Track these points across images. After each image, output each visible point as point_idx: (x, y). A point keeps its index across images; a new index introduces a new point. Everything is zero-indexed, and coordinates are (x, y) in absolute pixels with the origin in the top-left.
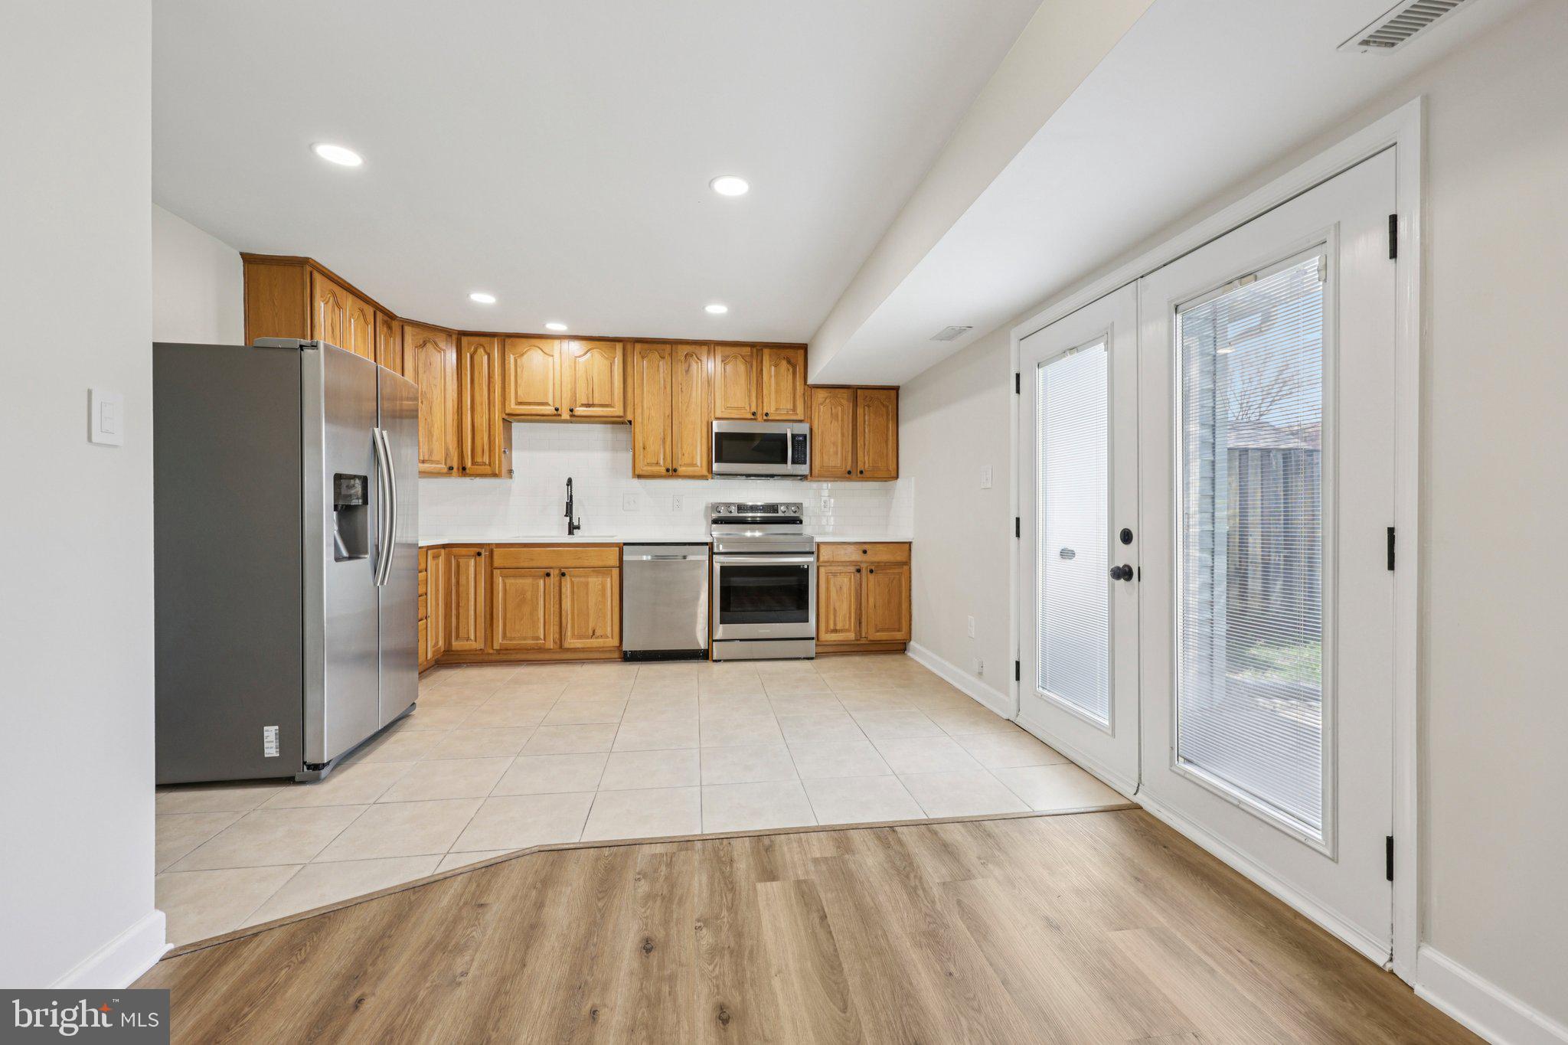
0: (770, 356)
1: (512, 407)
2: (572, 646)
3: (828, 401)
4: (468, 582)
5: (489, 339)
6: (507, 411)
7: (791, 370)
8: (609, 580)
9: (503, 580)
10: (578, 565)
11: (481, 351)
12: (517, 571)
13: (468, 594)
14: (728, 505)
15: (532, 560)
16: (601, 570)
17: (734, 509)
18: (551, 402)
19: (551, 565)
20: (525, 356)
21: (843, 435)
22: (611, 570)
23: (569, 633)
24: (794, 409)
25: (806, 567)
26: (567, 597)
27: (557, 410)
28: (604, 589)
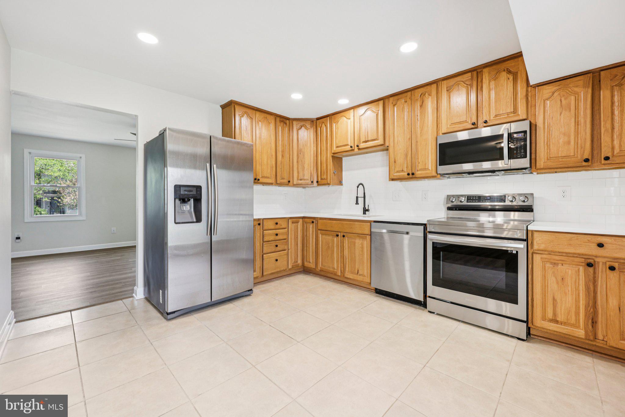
0: (489, 73)
1: (335, 149)
2: (348, 277)
3: (556, 94)
4: (309, 235)
5: (326, 118)
6: (333, 152)
7: (511, 78)
8: (366, 242)
9: (321, 236)
10: (351, 232)
11: (323, 125)
12: (325, 232)
13: (309, 241)
14: (459, 196)
15: (332, 227)
16: (362, 236)
17: (463, 199)
18: (349, 144)
19: (340, 230)
20: (339, 122)
21: (577, 123)
22: (366, 237)
23: (347, 269)
24: (515, 111)
25: (514, 252)
26: (346, 249)
27: (351, 147)
28: (362, 248)
